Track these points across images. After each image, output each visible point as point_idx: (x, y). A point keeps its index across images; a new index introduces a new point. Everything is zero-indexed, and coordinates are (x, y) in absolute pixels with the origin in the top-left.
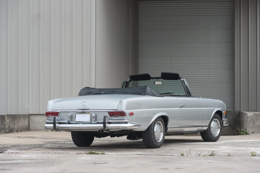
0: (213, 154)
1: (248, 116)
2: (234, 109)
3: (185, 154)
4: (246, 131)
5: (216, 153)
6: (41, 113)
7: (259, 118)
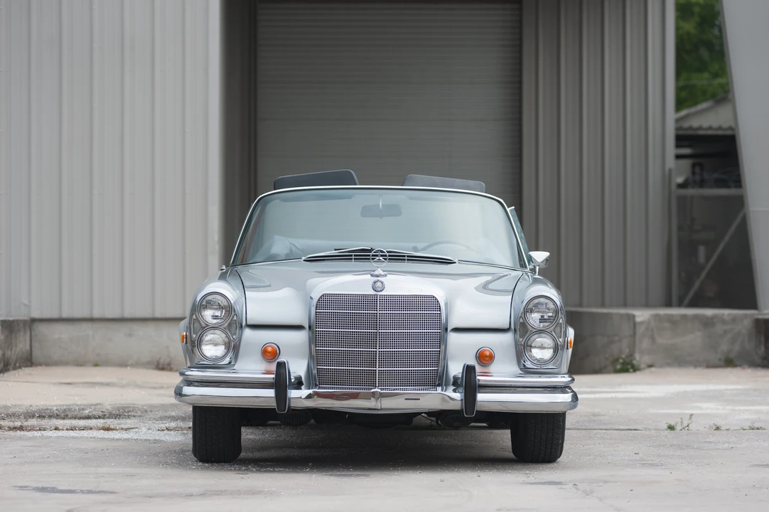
4: (633, 362)
6: (65, 315)
7: (667, 325)
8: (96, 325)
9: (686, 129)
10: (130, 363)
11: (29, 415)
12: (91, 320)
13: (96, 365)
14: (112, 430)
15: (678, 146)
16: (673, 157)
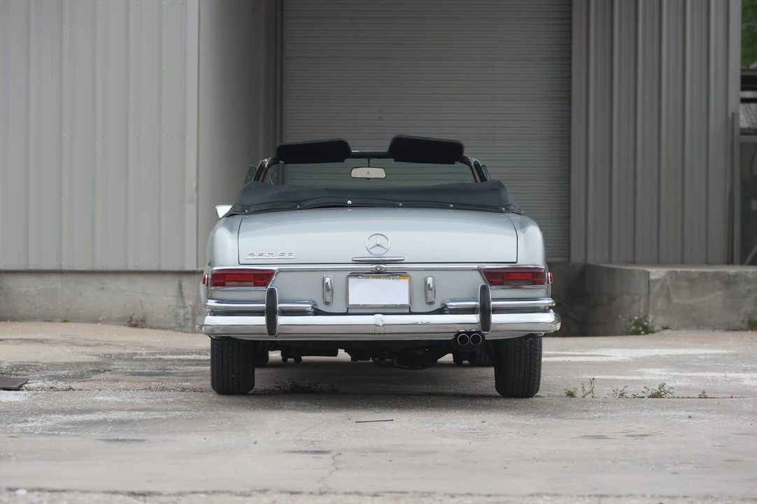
0: (663, 393)
1: (652, 277)
2: (569, 257)
3: (579, 394)
4: (646, 324)
5: (671, 391)
7: (685, 284)
10: (101, 319)
12: (60, 272)
13: (65, 321)
16: (739, 100)
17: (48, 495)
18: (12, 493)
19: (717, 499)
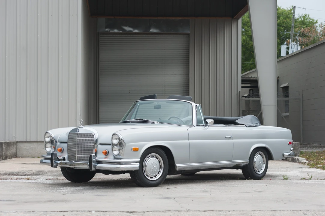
6: (28, 140)
8: (39, 144)
9: (250, 78)
11: (6, 174)
12: (37, 142)
13: (38, 157)
14: (30, 179)
15: (242, 84)
16: (241, 87)
17: (102, 212)
18: (90, 212)
19: (311, 211)
